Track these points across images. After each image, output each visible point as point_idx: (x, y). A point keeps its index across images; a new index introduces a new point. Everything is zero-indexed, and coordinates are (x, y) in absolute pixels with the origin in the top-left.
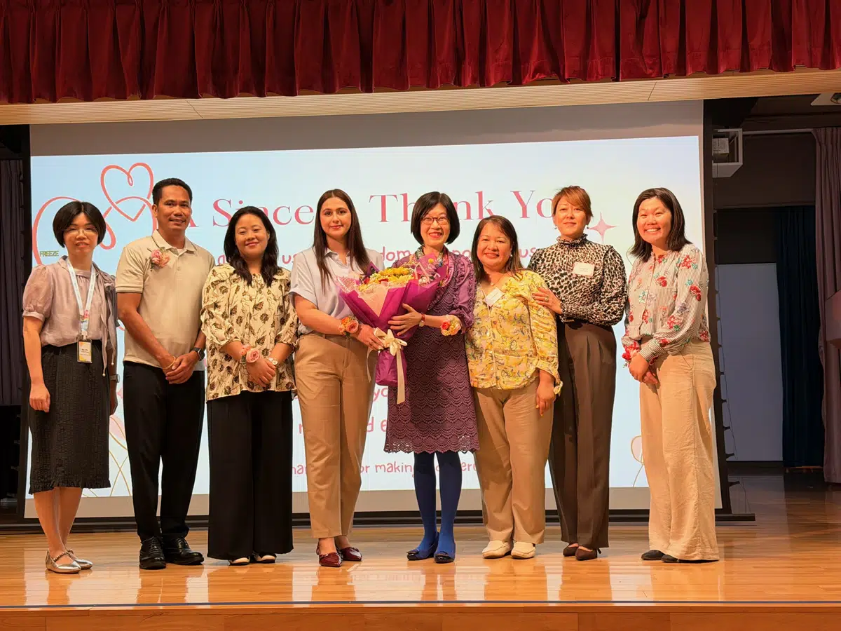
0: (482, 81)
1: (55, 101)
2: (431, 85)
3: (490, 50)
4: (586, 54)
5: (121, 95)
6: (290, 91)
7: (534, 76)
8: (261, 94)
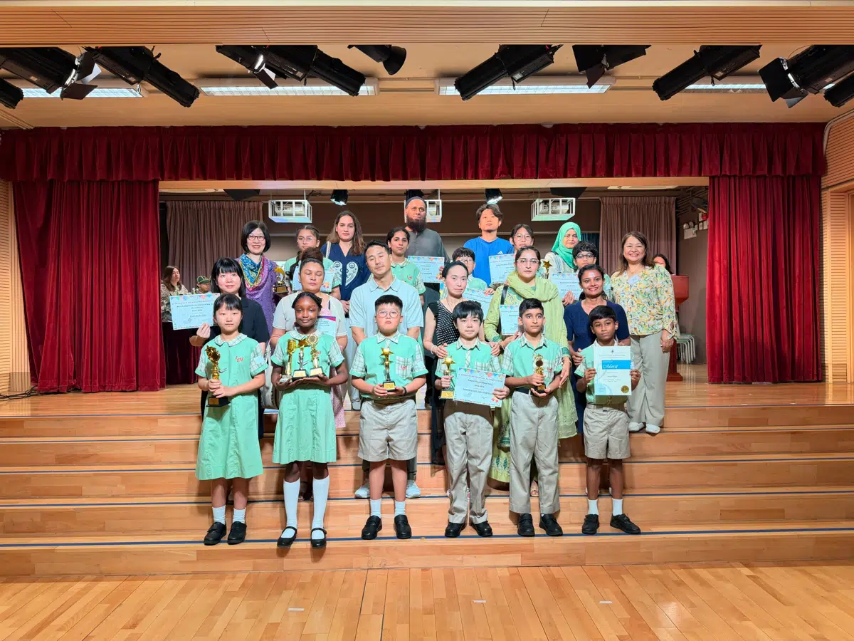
0: (476, 177)
1: (275, 179)
2: (453, 178)
3: (480, 164)
4: (524, 166)
5: (307, 178)
6: (387, 179)
7: (500, 175)
8: (373, 180)
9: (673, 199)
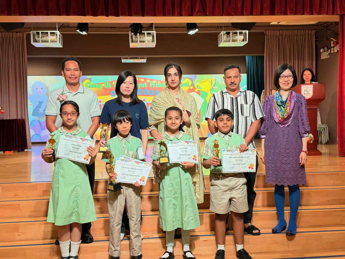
0: (180, 14)
2: (164, 15)
3: (183, 5)
4: (214, 7)
6: (117, 15)
7: (197, 13)
8: (107, 16)
9: (314, 32)
